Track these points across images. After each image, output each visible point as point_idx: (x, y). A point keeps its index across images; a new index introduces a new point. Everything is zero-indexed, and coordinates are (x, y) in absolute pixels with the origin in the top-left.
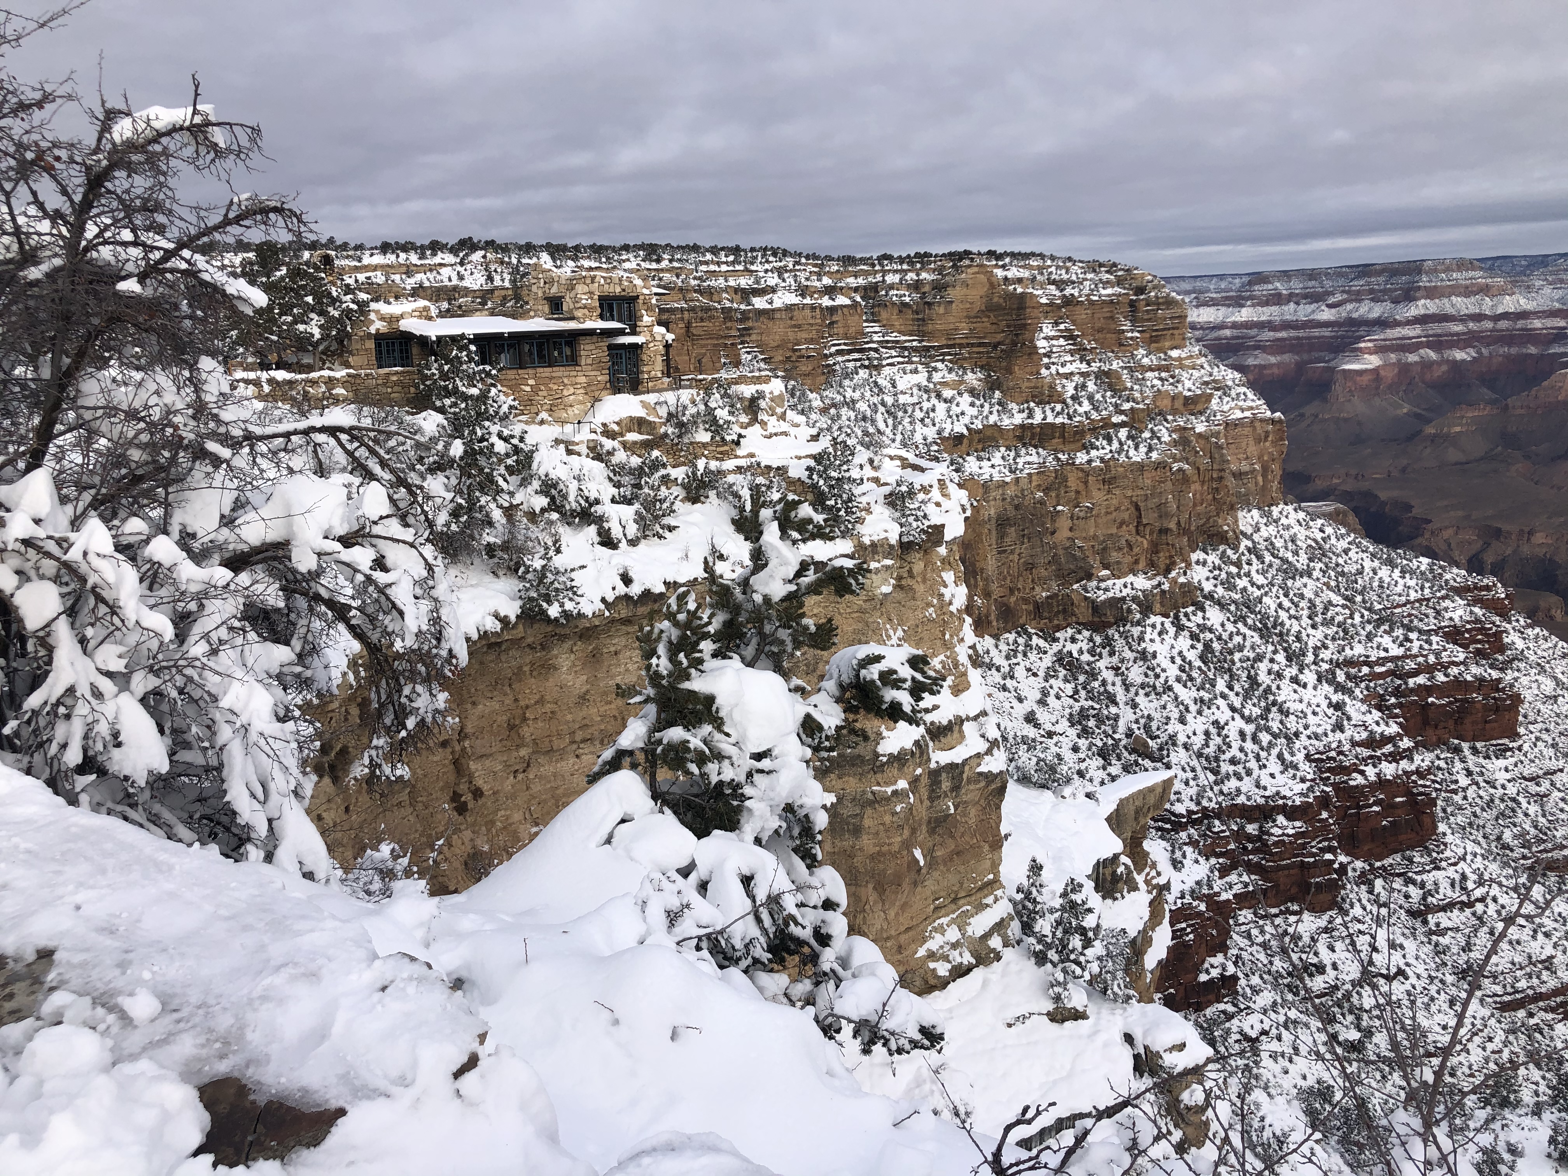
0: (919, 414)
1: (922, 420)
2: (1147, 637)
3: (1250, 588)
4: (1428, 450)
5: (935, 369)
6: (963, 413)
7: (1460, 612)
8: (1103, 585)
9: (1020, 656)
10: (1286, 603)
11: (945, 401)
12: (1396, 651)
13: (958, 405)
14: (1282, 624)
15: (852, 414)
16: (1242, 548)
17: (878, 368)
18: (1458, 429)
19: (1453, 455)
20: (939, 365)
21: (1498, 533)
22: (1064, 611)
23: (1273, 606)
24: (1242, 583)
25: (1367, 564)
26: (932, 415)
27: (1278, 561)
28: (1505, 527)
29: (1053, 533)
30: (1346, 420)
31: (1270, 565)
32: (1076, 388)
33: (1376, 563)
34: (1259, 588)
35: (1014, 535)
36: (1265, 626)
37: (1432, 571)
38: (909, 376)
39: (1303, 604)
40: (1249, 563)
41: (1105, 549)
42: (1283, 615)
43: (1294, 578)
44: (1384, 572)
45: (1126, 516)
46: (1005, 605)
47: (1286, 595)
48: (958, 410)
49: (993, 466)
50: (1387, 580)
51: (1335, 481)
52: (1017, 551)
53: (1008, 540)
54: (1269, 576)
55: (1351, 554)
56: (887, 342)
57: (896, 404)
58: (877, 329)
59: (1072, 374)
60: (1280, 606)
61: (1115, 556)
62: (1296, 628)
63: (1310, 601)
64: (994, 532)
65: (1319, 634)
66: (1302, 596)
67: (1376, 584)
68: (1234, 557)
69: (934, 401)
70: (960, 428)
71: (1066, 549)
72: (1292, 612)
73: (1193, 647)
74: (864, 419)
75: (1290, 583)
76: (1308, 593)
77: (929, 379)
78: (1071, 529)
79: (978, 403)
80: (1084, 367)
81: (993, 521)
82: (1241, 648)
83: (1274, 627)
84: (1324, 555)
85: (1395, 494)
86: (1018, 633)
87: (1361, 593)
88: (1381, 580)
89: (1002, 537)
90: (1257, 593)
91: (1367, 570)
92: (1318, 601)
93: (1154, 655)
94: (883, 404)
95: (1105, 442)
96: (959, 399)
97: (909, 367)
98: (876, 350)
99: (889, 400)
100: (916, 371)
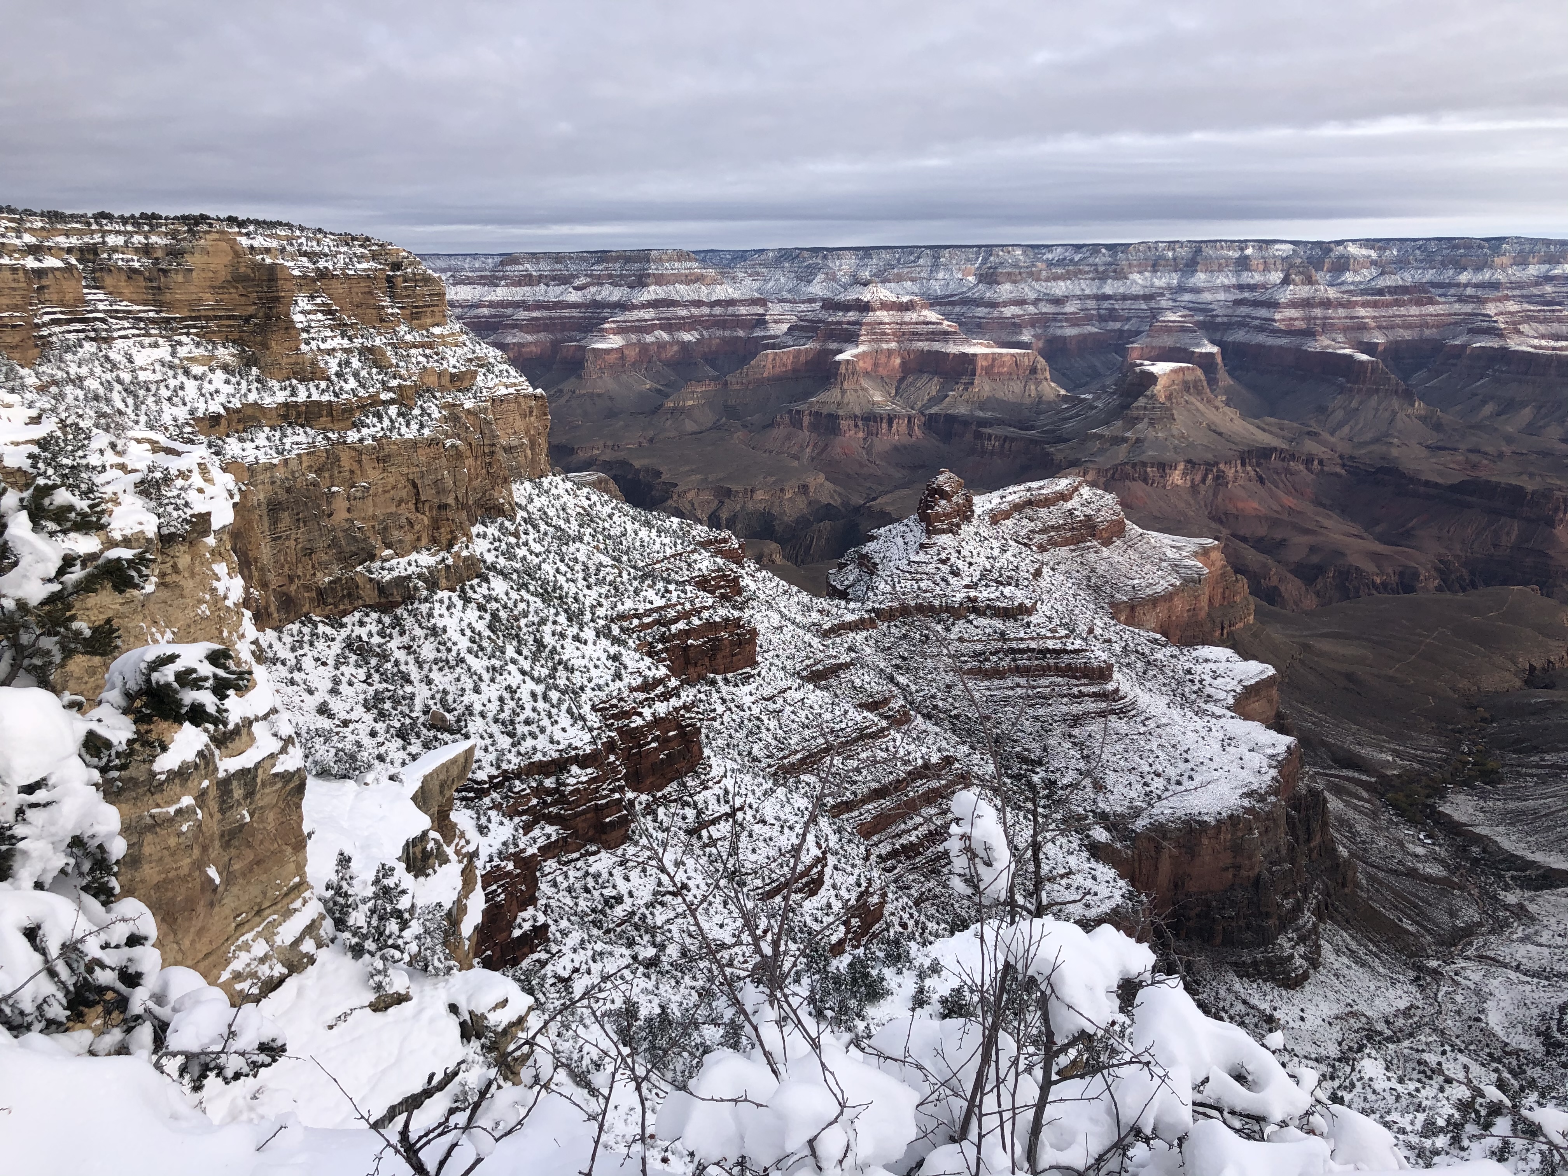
0: (165, 393)
1: (169, 399)
2: (436, 613)
3: (529, 557)
4: (669, 422)
5: (180, 343)
6: (217, 391)
7: (706, 563)
8: (387, 565)
9: (306, 646)
10: (563, 568)
11: (195, 378)
12: (659, 602)
13: (210, 382)
14: (561, 588)
15: (80, 394)
16: (518, 519)
17: (108, 340)
18: (691, 403)
19: (690, 426)
20: (184, 339)
21: (729, 493)
22: (350, 595)
23: (552, 572)
24: (521, 552)
25: (630, 527)
26: (180, 393)
27: (552, 529)
28: (734, 487)
29: (330, 515)
30: (599, 395)
31: (546, 534)
32: (340, 365)
33: (637, 525)
34: (537, 555)
35: (288, 519)
36: (546, 590)
37: (681, 529)
38: (148, 350)
39: (578, 567)
40: (526, 533)
41: (385, 529)
42: (561, 579)
43: (567, 544)
44: (644, 533)
45: (404, 494)
46: (285, 594)
47: (562, 561)
48: (212, 388)
49: (257, 448)
50: (647, 539)
51: (596, 452)
52: (293, 536)
53: (282, 525)
54: (546, 543)
55: (615, 518)
56: (117, 311)
57: (135, 382)
58: (102, 297)
59: (334, 350)
60: (558, 571)
61: (396, 535)
62: (573, 590)
63: (584, 564)
64: (266, 518)
65: (594, 593)
66: (576, 560)
67: (638, 544)
68: (512, 528)
69: (182, 378)
70: (215, 407)
71: (345, 531)
72: (569, 575)
73: (481, 618)
74: (96, 398)
75: (564, 549)
76: (582, 557)
77: (174, 354)
78: (349, 510)
79: (233, 380)
80: (345, 343)
81: (264, 507)
82: (525, 614)
83: (554, 591)
84: (592, 521)
85: (646, 462)
86: (302, 622)
87: (627, 553)
88: (642, 540)
89: (275, 523)
90: (536, 561)
91: (629, 532)
92: (590, 563)
93: (444, 630)
94: (119, 381)
95: (375, 420)
96: (210, 376)
97: (147, 341)
98: (103, 320)
99: (127, 377)
100: (156, 345)
